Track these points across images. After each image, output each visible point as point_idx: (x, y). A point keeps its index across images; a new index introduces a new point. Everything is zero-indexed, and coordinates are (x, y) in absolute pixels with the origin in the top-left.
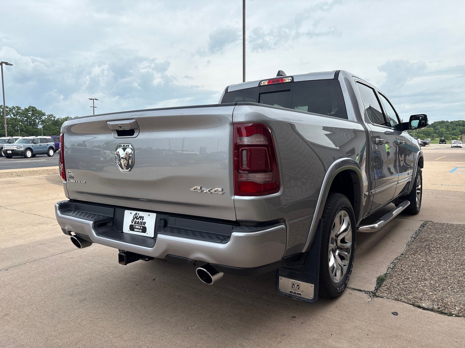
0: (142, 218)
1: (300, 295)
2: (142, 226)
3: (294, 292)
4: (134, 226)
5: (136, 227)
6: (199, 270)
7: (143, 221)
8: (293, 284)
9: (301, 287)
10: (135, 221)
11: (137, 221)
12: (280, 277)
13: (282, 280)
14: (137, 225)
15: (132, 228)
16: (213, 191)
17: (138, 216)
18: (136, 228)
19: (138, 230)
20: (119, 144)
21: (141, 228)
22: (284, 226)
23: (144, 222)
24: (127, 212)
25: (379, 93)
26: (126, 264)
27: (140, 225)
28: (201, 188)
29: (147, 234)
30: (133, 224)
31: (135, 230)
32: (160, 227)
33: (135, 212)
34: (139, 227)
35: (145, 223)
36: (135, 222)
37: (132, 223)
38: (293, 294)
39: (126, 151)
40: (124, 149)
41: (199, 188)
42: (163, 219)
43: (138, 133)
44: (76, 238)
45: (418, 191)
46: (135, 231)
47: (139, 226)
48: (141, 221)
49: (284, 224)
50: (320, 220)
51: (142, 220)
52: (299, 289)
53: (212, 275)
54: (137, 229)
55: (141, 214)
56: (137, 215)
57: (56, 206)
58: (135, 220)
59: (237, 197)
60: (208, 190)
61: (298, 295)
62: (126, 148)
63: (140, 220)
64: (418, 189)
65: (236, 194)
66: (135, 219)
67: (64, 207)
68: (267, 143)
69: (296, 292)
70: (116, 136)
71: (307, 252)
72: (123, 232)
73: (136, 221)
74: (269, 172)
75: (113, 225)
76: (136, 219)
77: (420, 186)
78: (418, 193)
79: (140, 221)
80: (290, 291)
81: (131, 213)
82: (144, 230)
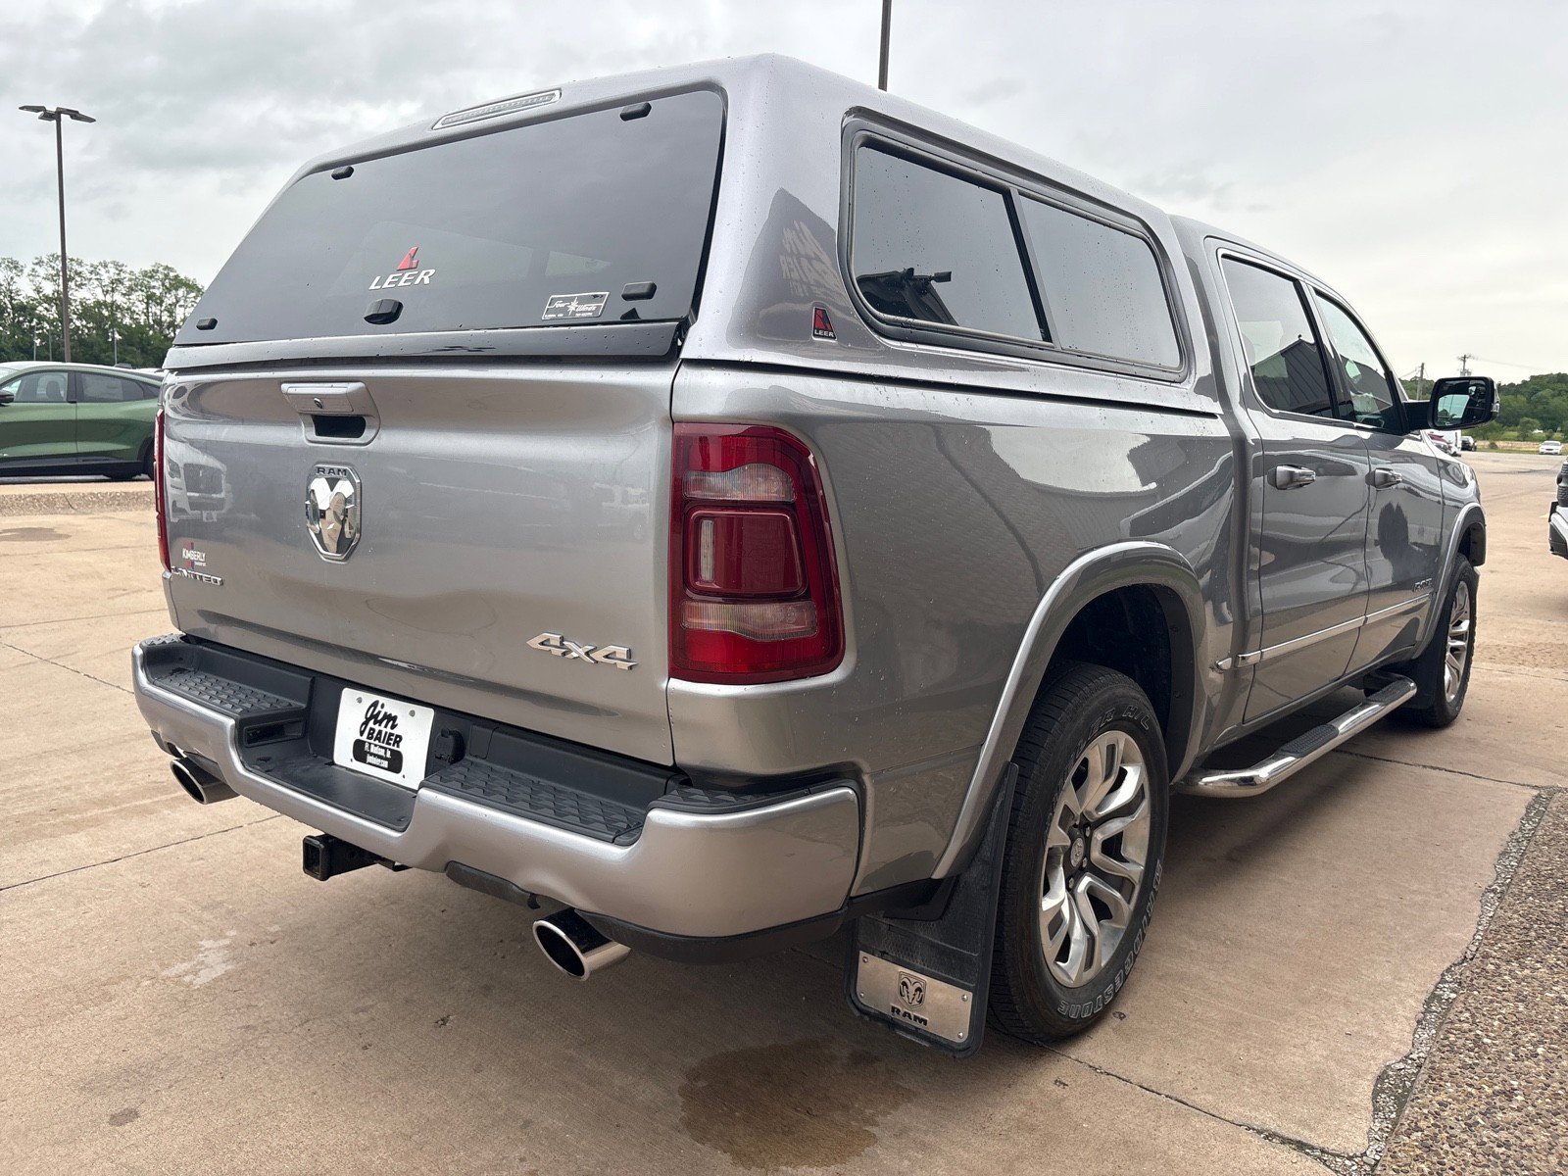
0: (391, 719)
1: (925, 1024)
2: (390, 749)
3: (905, 1013)
4: (367, 746)
5: (373, 750)
6: (542, 930)
7: (396, 731)
8: (904, 984)
9: (928, 996)
10: (371, 729)
11: (377, 728)
12: (862, 954)
13: (867, 966)
14: (377, 742)
15: (360, 752)
16: (599, 655)
17: (379, 712)
18: (371, 754)
19: (376, 761)
20: (318, 463)
21: (385, 753)
22: (851, 791)
23: (397, 736)
24: (348, 695)
25: (1319, 293)
26: (324, 878)
27: (384, 745)
28: (562, 639)
29: (404, 777)
30: (364, 738)
31: (370, 759)
32: (440, 758)
33: (374, 698)
34: (381, 752)
35: (398, 739)
36: (369, 733)
37: (362, 733)
38: (900, 1017)
39: (336, 490)
40: (332, 483)
41: (555, 639)
42: (451, 733)
43: (374, 432)
44: (187, 771)
45: (1459, 643)
46: (369, 764)
47: (381, 747)
48: (389, 730)
49: (853, 783)
50: (1007, 767)
51: (393, 727)
52: (920, 1002)
53: (583, 952)
54: (375, 755)
55: (391, 706)
56: (379, 708)
57: (134, 656)
58: (371, 724)
59: (677, 684)
60: (582, 652)
61: (917, 1024)
62: (338, 480)
63: (386, 727)
64: (1459, 637)
65: (676, 672)
66: (372, 721)
67: (158, 660)
68: (793, 499)
69: (913, 1014)
70: (313, 435)
71: (954, 880)
72: (333, 763)
73: (374, 730)
74: (799, 599)
75: (304, 736)
76: (375, 723)
77: (1465, 626)
78: (1454, 650)
79: (384, 730)
80: (893, 1008)
81: (360, 700)
82: (395, 763)
